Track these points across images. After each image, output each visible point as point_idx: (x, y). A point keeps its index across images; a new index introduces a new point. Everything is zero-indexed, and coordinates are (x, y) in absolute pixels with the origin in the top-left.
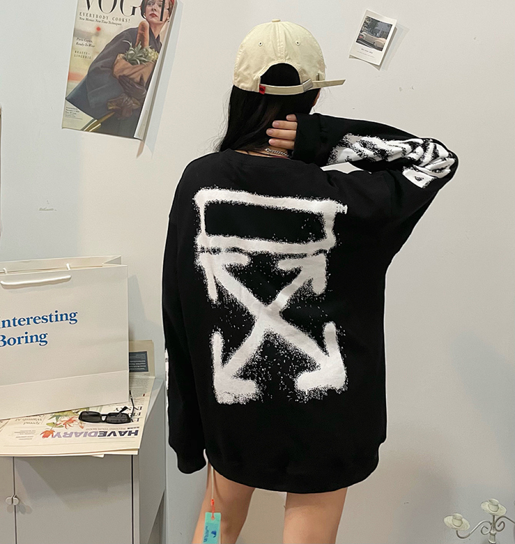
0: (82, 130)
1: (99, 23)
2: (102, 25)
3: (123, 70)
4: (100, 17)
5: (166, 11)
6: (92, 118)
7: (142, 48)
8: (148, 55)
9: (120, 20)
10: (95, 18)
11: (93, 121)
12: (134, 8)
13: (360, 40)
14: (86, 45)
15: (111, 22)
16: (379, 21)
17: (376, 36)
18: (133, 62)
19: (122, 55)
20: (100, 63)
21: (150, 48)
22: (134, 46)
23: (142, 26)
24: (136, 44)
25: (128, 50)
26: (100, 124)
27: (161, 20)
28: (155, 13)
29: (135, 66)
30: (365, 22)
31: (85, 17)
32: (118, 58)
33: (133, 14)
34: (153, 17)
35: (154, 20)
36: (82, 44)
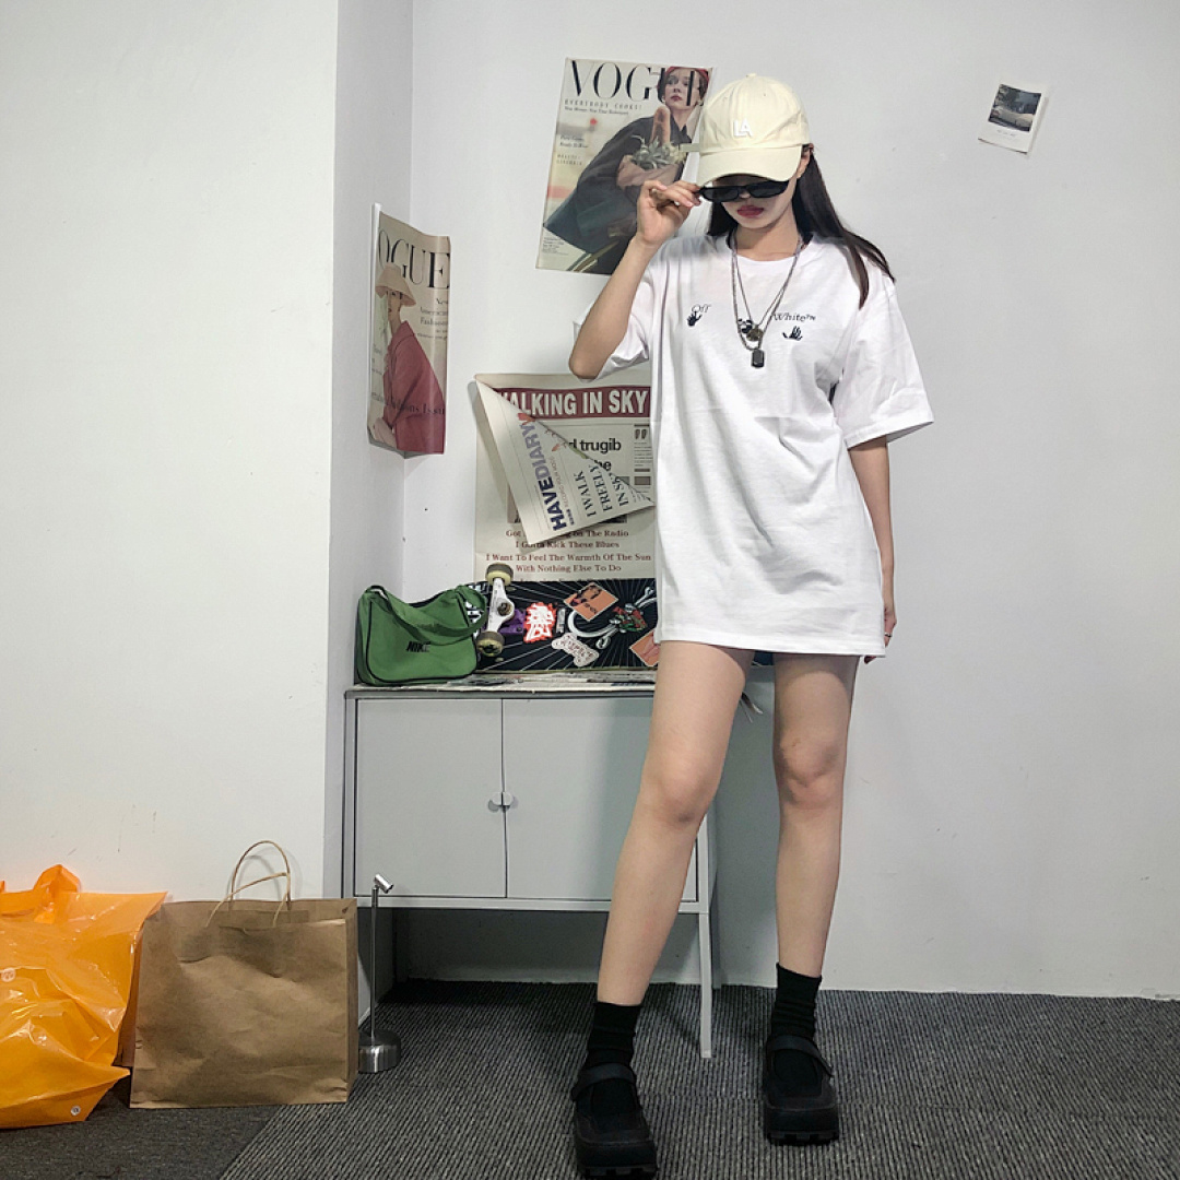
0: (570, 270)
1: (593, 114)
2: (599, 116)
3: (631, 177)
4: (596, 104)
5: (695, 91)
6: (583, 253)
7: (660, 145)
8: (668, 155)
9: (627, 106)
10: (588, 107)
11: (584, 256)
12: (647, 90)
13: (993, 118)
14: (575, 145)
15: (614, 110)
16: (1019, 91)
17: (1017, 111)
18: (646, 166)
19: (629, 157)
20: (597, 170)
21: (674, 145)
22: (647, 143)
23: (660, 114)
24: (652, 139)
25: (639, 148)
26: (595, 261)
27: (688, 104)
28: (679, 95)
29: (650, 171)
30: (999, 93)
31: (573, 106)
32: (624, 161)
33: (646, 96)
34: (676, 100)
35: (678, 104)
36: (568, 145)
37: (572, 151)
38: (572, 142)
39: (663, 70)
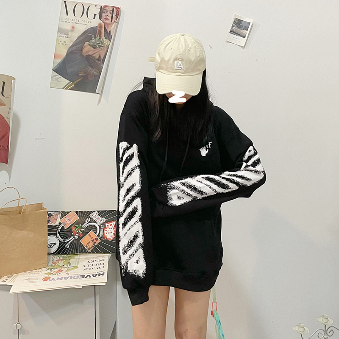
0: (62, 89)
1: (73, 24)
3: (88, 52)
4: (74, 20)
5: (114, 16)
6: (69, 81)
7: (100, 38)
8: (103, 43)
9: (87, 21)
10: (71, 21)
11: (69, 83)
12: (95, 15)
15: (81, 23)
18: (94, 47)
19: (87, 43)
21: (105, 38)
22: (95, 37)
23: (100, 26)
24: (96, 36)
25: (91, 39)
26: (74, 85)
27: (111, 22)
28: (108, 17)
29: (96, 49)
31: (65, 21)
32: (85, 44)
33: (94, 18)
34: (107, 20)
35: (107, 22)
36: (63, 37)
37: (65, 39)
38: (65, 36)
39: (101, 6)
